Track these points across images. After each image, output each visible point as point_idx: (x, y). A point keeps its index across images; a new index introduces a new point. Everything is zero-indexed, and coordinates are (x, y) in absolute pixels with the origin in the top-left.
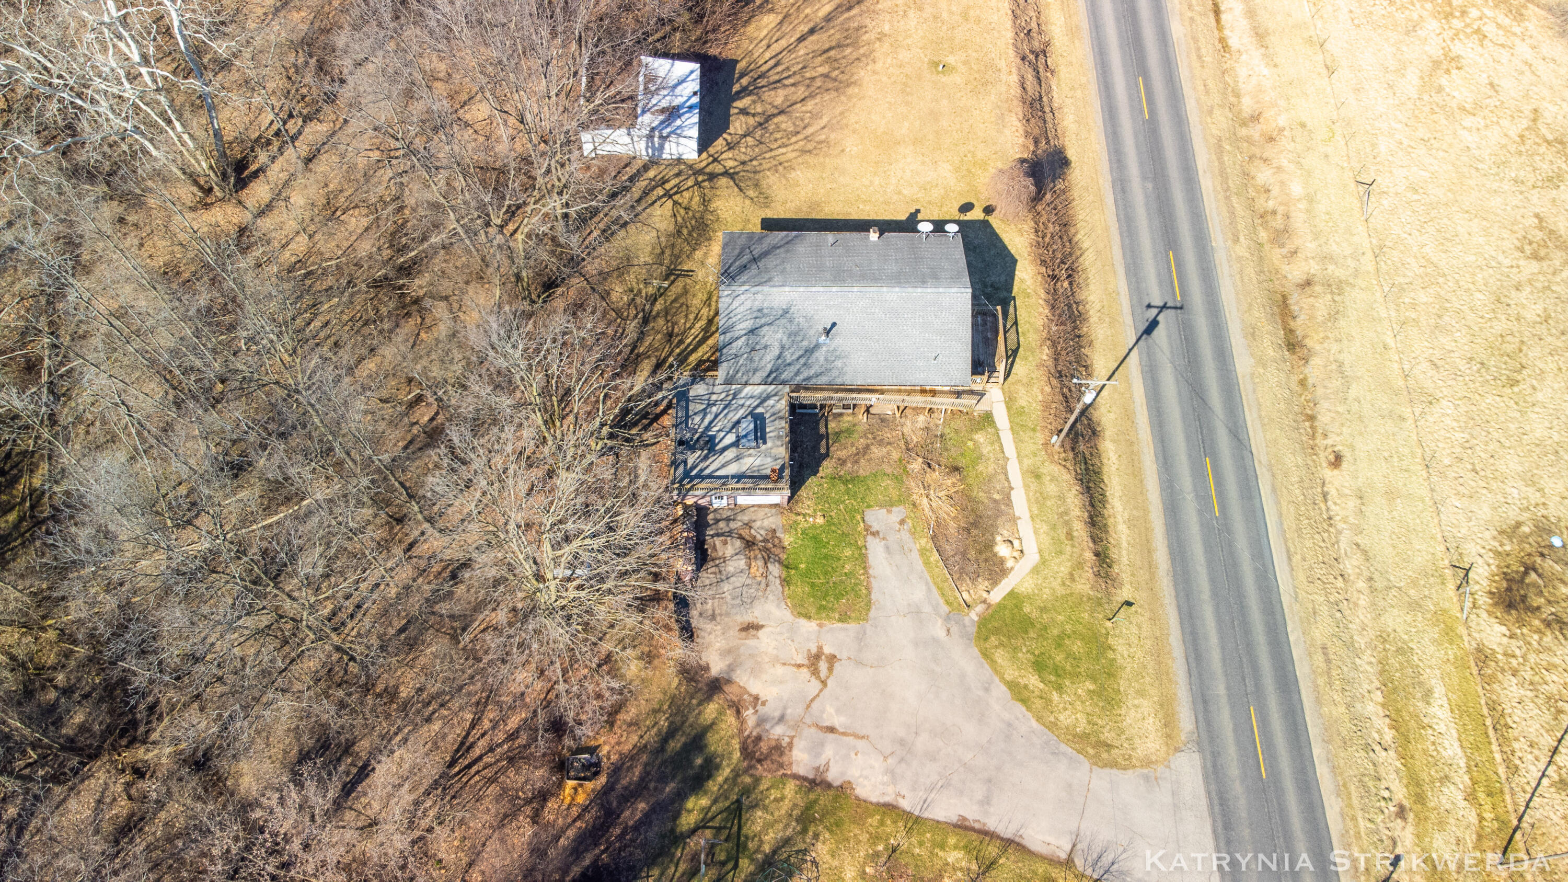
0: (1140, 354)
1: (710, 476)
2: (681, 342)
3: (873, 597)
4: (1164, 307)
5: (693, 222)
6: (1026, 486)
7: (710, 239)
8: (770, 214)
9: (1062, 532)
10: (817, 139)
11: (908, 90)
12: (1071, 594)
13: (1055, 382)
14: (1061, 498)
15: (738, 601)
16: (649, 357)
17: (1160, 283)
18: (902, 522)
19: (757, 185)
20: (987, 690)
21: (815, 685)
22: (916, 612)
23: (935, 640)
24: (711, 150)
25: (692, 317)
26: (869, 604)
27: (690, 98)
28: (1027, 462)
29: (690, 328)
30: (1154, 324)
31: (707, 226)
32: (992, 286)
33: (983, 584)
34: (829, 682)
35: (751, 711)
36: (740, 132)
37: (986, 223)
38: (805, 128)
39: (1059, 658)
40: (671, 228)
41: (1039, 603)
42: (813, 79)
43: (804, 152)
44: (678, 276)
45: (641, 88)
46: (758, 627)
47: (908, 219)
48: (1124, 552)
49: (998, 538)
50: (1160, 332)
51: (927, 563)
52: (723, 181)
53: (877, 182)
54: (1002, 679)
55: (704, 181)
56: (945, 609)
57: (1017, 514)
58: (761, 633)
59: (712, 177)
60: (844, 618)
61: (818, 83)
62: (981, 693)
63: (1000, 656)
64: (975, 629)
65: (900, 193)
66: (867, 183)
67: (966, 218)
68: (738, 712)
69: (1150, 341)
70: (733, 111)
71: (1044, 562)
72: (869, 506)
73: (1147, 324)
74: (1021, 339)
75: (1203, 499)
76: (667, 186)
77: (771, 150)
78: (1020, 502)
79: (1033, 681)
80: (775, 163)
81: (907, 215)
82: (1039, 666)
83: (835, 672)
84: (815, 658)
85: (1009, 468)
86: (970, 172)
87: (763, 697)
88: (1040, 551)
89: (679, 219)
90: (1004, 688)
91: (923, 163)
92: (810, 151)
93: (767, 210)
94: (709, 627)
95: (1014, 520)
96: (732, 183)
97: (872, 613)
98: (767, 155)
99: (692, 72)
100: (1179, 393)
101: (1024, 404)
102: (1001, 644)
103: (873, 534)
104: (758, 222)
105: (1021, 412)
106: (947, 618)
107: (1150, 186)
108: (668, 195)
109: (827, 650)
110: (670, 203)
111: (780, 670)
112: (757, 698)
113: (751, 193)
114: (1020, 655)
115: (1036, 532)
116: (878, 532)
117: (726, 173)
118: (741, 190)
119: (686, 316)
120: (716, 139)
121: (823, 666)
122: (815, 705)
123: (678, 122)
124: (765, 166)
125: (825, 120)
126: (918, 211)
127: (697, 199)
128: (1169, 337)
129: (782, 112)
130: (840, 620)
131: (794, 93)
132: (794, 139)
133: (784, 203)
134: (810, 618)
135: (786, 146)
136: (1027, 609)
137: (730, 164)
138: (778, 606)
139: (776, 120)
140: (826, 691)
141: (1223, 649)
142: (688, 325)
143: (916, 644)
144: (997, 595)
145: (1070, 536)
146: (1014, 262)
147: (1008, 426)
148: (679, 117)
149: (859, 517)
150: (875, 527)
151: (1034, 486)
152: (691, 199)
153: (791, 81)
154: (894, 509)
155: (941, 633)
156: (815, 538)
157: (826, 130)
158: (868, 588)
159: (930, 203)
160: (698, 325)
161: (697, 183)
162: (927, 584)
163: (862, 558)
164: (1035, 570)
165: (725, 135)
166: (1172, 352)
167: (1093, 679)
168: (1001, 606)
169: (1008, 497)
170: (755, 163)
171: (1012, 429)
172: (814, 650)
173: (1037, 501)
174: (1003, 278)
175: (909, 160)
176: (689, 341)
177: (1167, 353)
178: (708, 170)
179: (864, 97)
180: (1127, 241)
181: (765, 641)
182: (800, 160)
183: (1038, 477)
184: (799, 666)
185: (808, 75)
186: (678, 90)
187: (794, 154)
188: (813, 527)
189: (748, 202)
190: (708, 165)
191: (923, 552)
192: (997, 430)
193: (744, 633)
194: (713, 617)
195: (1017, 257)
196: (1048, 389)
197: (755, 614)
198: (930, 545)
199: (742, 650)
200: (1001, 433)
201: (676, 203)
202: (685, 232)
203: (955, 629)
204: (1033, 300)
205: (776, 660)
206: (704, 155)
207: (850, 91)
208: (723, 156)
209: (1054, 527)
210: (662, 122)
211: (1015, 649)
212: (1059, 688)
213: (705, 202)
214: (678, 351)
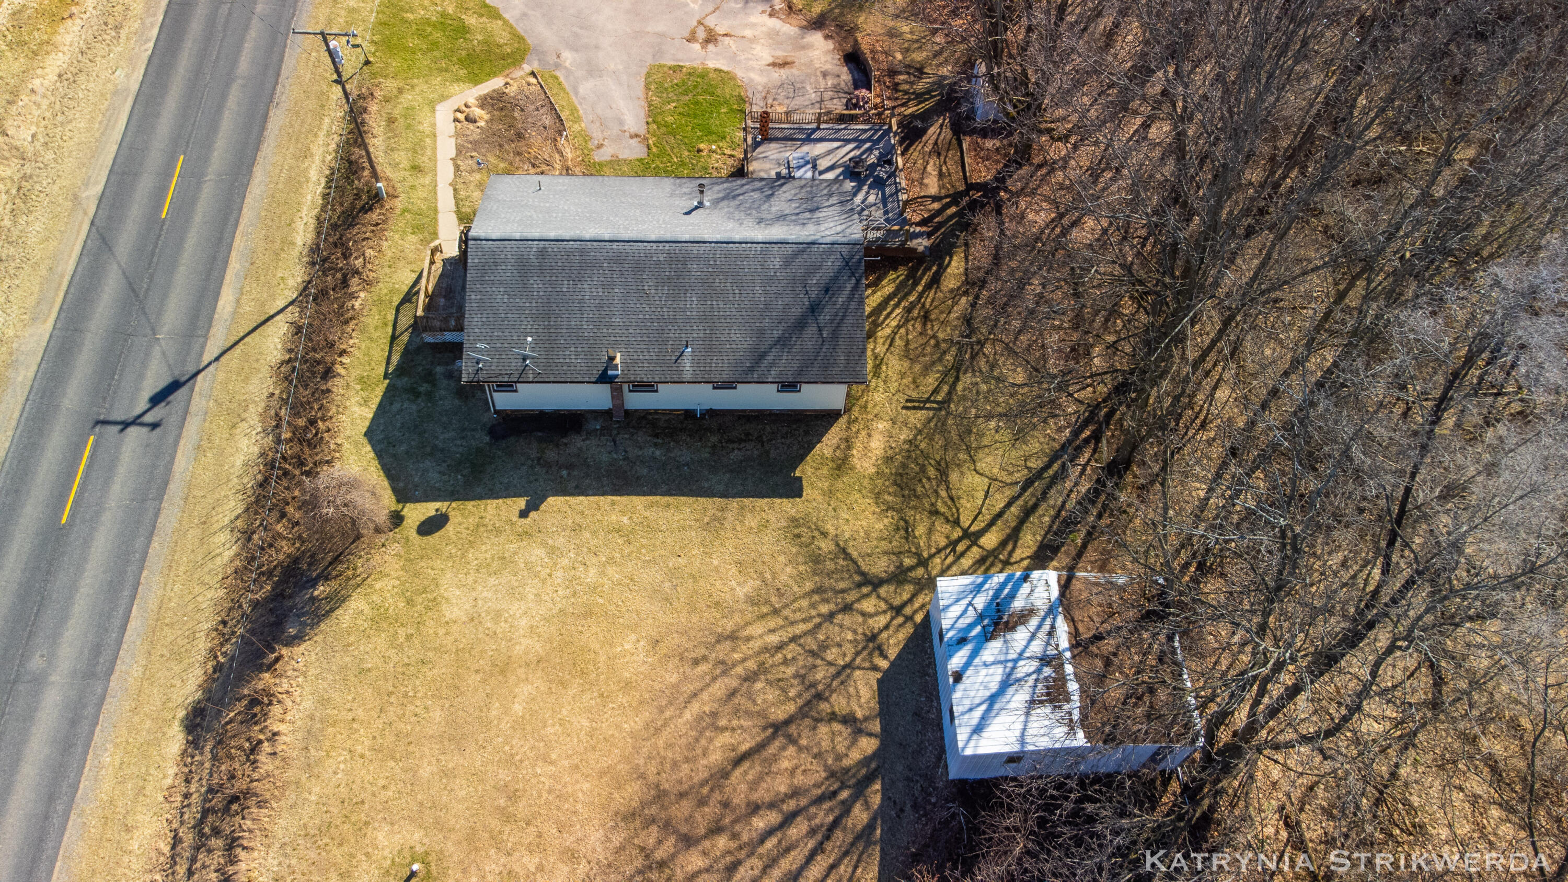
0: (201, 354)
1: (848, 141)
2: (909, 310)
3: (643, 84)
4: (126, 425)
5: (919, 489)
6: (433, 159)
7: (888, 460)
8: (787, 507)
9: (401, 123)
10: (704, 668)
11: (502, 802)
12: (406, 78)
13: (359, 263)
14: (390, 150)
15: (798, 85)
16: (952, 291)
17: (112, 467)
18: (600, 146)
19: (816, 560)
20: (525, 14)
21: (711, 22)
22: (593, 71)
23: (574, 49)
24: (909, 629)
25: (898, 342)
26: (648, 75)
27: (968, 664)
28: (427, 180)
29: (899, 327)
30: (157, 399)
31: (895, 483)
32: (417, 395)
33: (512, 90)
34: (695, 24)
35: (777, 7)
36: (858, 673)
37: (403, 495)
38: (733, 693)
39: (437, 35)
40: (954, 476)
41: (448, 75)
42: (716, 830)
43: (733, 637)
44: (928, 400)
45: (1069, 669)
46: (774, 65)
47: (543, 499)
48: (325, 127)
49: (482, 124)
50: (153, 383)
51: (574, 110)
52: (880, 566)
53: (592, 571)
54: (506, 22)
55: (912, 568)
56: (560, 74)
57: (453, 140)
58: (771, 60)
59: (899, 577)
60: (677, 69)
61: (703, 819)
62: (530, 12)
63: (503, 37)
64: (528, 57)
65: (553, 551)
66: (611, 571)
67: (438, 505)
68: (790, 8)
69: (176, 373)
70: (876, 726)
71: (432, 105)
72: (640, 160)
73: (171, 398)
74: (391, 317)
75: (193, 176)
76: (975, 552)
77: (794, 639)
78: (446, 148)
79: (471, 20)
80: (786, 612)
81: (543, 507)
82: (463, 30)
83: (688, 30)
84: (711, 38)
85: (452, 176)
86: (410, 602)
87: (765, 17)
88: (433, 110)
89: (943, 493)
90: (506, 16)
91: (497, 615)
92: (720, 639)
93: (793, 512)
94: (828, 67)
95: (457, 135)
96: (860, 562)
97: (644, 71)
98: (801, 628)
99: (978, 729)
100: (165, 296)
101: (412, 238)
102: (500, 46)
103: (637, 136)
104: (807, 491)
105: (417, 229)
106: (557, 66)
107: (36, 663)
108: (973, 537)
109: (696, 46)
110: (965, 521)
111: (748, 33)
112: (771, 15)
113: (826, 546)
114: (480, 38)
115: (434, 125)
116: (631, 137)
117: (875, 583)
118: (844, 551)
119: (907, 343)
120: (899, 656)
121: (701, 34)
122: (711, 9)
123: (981, 602)
124: (804, 603)
125: (688, 715)
126: (524, 514)
127: (920, 530)
128: (141, 376)
129: (778, 728)
130: (682, 67)
131: (754, 785)
132: (751, 665)
133: (765, 525)
134: (716, 70)
135: (765, 649)
136: (462, 72)
137: (868, 605)
138: (752, 80)
139: (791, 708)
140: (697, 17)
141: (242, 40)
142: (902, 331)
143: (597, 47)
144: (495, 83)
145: (391, 121)
146: (369, 434)
147: (441, 217)
148: (981, 617)
149: (654, 150)
150: (634, 142)
151: (423, 161)
152: (930, 531)
153: (759, 823)
154: (609, 158)
155: (568, 57)
156: (710, 133)
157: (690, 688)
158: (647, 88)
159: (498, 531)
160: (888, 331)
161: (923, 562)
162: (576, 93)
163: (654, 114)
164: (443, 98)
165: (884, 664)
166: (147, 354)
167: (405, 21)
168: (492, 74)
169: (459, 151)
170: (824, 609)
171: (436, 211)
172: (711, 47)
173: (424, 148)
174: (396, 406)
175: (524, 622)
176: (898, 311)
177: (157, 351)
178: (909, 589)
179: (602, 774)
180: (139, 543)
181: (764, 54)
182: (737, 618)
183: (416, 169)
184: (726, 35)
185: (722, 842)
186: (996, 675)
187: (749, 631)
188: (710, 142)
189: (830, 528)
190: (910, 600)
191: (578, 119)
192: (458, 212)
193: (789, 60)
194: (825, 74)
195: (365, 441)
196: (369, 252)
197: (779, 75)
198: (567, 125)
199: (790, 48)
200: (454, 209)
201: (957, 522)
202: (932, 472)
203: (552, 59)
204: (355, 373)
205: (754, 40)
206: (919, 618)
207: (633, 792)
208: (882, 620)
209: (409, 127)
210: (1012, 596)
211: (485, 42)
212: (444, 15)
213: (906, 529)
214: (912, 299)
